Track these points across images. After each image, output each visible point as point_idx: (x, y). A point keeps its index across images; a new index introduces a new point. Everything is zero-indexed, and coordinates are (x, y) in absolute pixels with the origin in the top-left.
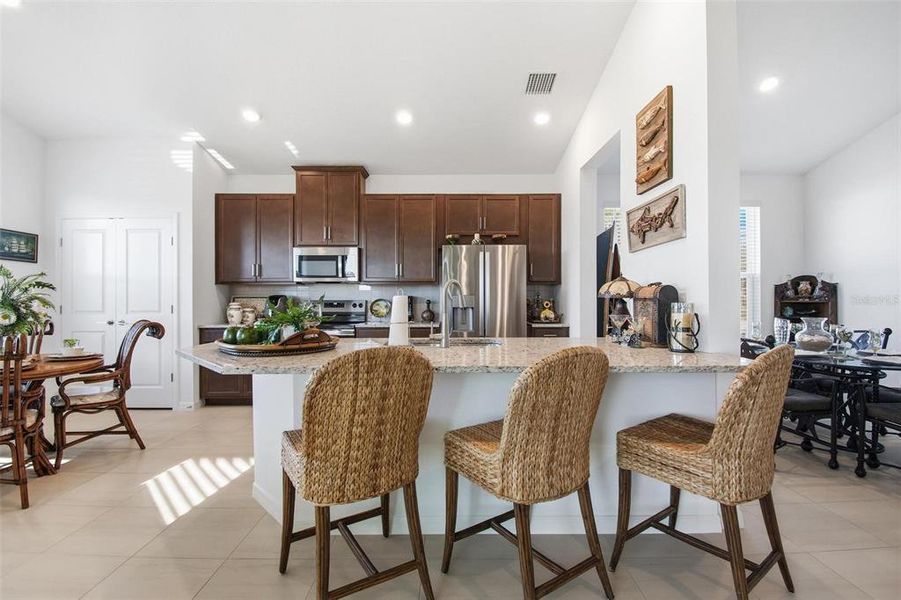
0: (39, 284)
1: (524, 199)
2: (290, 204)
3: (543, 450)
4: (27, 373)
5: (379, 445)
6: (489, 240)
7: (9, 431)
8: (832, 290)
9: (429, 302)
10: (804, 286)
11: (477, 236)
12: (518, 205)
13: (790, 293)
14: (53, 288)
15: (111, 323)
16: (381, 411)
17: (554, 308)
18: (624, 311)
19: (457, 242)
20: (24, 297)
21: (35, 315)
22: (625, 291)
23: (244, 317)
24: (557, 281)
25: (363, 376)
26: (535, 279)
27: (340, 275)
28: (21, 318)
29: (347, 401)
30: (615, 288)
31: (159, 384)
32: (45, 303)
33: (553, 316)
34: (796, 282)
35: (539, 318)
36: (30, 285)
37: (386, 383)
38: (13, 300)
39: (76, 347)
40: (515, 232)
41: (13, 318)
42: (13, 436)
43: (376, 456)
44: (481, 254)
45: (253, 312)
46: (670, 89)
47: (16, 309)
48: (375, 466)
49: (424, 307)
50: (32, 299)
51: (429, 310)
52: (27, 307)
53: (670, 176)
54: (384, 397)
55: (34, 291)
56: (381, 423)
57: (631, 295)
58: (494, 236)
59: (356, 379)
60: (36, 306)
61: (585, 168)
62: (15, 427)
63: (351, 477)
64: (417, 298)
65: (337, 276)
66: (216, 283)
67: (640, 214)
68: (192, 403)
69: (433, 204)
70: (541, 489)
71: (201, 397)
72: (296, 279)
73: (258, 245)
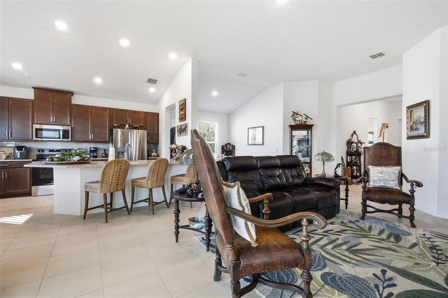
1: (146, 113)
2: (31, 104)
3: (155, 178)
5: (118, 180)
6: (132, 127)
8: (234, 147)
9: (105, 150)
10: (228, 146)
11: (127, 126)
12: (143, 115)
13: (225, 148)
16: (120, 172)
17: (156, 152)
18: (175, 152)
19: (118, 127)
22: (175, 147)
24: (158, 143)
25: (116, 165)
26: (150, 142)
27: (61, 137)
29: (112, 170)
30: (174, 146)
33: (156, 155)
34: (227, 145)
35: (151, 155)
37: (121, 166)
40: (142, 125)
43: (118, 182)
44: (130, 133)
45: (5, 154)
46: (185, 99)
48: (117, 185)
49: (103, 152)
51: (105, 153)
53: (185, 120)
54: (120, 169)
56: (119, 175)
57: (177, 148)
58: (135, 126)
59: (115, 165)
61: (167, 108)
63: (112, 187)
64: (98, 148)
65: (59, 138)
67: (180, 127)
69: (108, 112)
70: (155, 185)
72: (34, 139)
73: (10, 122)
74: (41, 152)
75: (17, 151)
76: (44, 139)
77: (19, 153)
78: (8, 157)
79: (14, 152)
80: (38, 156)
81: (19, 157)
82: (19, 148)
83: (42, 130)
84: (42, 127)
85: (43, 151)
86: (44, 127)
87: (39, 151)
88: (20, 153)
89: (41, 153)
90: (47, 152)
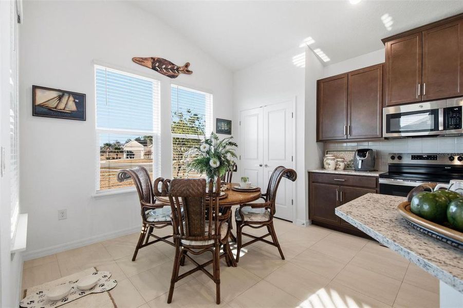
0: (230, 144)
4: (222, 201)
7: (212, 242)
14: (237, 146)
15: (261, 166)
20: (223, 151)
21: (228, 161)
23: (337, 165)
27: (441, 128)
28: (222, 163)
31: (285, 205)
32: (233, 154)
36: (226, 144)
38: (218, 153)
39: (247, 182)
41: (218, 164)
42: (214, 245)
45: (343, 161)
47: (219, 158)
50: (227, 152)
52: (225, 157)
55: (228, 147)
60: (229, 156)
62: (215, 240)
65: (436, 128)
66: (317, 141)
68: (305, 222)
71: (309, 218)
72: (385, 135)
73: (349, 111)
74: (396, 159)
75: (358, 158)
76: (403, 134)
77: (360, 162)
78: (347, 167)
79: (355, 160)
80: (391, 166)
81: (360, 167)
82: (362, 153)
83: (398, 116)
84: (400, 109)
85: (400, 158)
86: (404, 109)
87: (393, 158)
88: (362, 161)
89: (396, 161)
90: (407, 160)
